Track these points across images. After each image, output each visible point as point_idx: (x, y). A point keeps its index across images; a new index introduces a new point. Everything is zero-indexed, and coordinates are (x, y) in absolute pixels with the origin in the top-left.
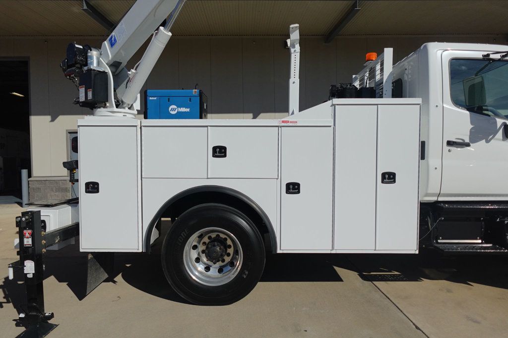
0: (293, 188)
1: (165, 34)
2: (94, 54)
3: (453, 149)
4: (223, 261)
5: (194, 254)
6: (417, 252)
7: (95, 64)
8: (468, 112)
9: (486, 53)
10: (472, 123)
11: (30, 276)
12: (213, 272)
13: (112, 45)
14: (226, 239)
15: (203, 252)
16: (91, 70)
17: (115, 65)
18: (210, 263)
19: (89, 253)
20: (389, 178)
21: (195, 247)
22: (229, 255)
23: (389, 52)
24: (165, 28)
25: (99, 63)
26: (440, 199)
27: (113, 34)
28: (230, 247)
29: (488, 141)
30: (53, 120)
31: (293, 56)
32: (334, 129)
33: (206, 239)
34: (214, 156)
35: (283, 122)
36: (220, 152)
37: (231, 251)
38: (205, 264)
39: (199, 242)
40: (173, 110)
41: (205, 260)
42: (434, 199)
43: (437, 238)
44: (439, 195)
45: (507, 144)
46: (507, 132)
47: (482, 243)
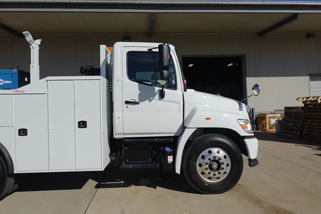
0: (23, 132)
3: (129, 106)
6: (103, 170)
8: (137, 83)
9: (149, 48)
10: (139, 90)
20: (83, 124)
29: (150, 101)
32: (48, 95)
35: (16, 91)
40: (1, 82)
43: (126, 161)
44: (124, 134)
45: (161, 102)
46: (162, 95)
47: (152, 162)
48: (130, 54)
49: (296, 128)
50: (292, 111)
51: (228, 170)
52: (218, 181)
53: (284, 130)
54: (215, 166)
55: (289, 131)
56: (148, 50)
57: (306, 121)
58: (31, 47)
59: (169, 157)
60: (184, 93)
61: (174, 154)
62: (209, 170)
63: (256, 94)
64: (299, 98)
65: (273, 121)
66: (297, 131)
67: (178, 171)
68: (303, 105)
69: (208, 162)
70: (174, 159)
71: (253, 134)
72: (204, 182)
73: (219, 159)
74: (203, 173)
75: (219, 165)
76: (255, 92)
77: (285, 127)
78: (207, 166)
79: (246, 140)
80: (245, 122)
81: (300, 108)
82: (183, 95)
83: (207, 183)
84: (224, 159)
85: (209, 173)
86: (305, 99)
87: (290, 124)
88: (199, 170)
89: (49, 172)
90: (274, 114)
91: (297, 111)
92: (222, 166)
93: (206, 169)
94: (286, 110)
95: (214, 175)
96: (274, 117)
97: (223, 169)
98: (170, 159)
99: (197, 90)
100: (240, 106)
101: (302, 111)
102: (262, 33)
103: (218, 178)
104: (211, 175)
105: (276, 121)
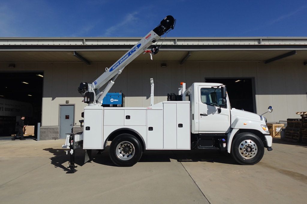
0: (151, 129)
1: (113, 82)
2: (90, 86)
3: (202, 116)
4: (129, 153)
5: (119, 151)
6: (190, 149)
7: (90, 90)
8: (206, 105)
9: (212, 86)
10: (208, 108)
11: (72, 154)
12: (126, 157)
13: (95, 84)
14: (130, 146)
15: (122, 150)
16: (89, 92)
17: (95, 90)
18: (125, 154)
19: (85, 149)
20: (181, 125)
21: (120, 149)
22: (131, 151)
23: (184, 85)
24: (113, 81)
25: (91, 89)
26: (200, 133)
27: (96, 81)
28: (131, 148)
29: (213, 114)
30: (53, 99)
31: (152, 87)
32: (163, 110)
33: (123, 146)
34: (126, 119)
35: (148, 108)
36: (128, 117)
37: (131, 150)
38: (122, 154)
39: (121, 147)
40: (112, 100)
41: (123, 153)
42: (197, 133)
43: (199, 146)
44: (199, 131)
45: (219, 115)
46: (219, 111)
47: (214, 147)
48: (202, 89)
49: (296, 134)
50: (293, 122)
51: (256, 152)
52: (251, 158)
53: (287, 136)
54: (249, 149)
55: (291, 137)
56: (212, 87)
57: (304, 129)
58: (151, 85)
59: (224, 144)
60: (231, 110)
61: (227, 142)
62: (246, 152)
63: (270, 111)
64: (298, 113)
65: (278, 130)
66: (297, 136)
67: (229, 151)
68: (301, 118)
69: (246, 147)
70: (227, 145)
71: (269, 133)
72: (243, 158)
73: (251, 146)
74: (242, 153)
75: (251, 149)
76: (270, 110)
77: (288, 134)
78: (245, 149)
79: (266, 137)
80: (265, 127)
81: (299, 120)
82: (230, 111)
83: (245, 159)
84: (254, 146)
85: (246, 153)
86: (303, 113)
87: (292, 132)
88: (240, 152)
89: (164, 149)
90: (278, 124)
91: (297, 122)
92: (253, 150)
93: (244, 151)
94: (289, 121)
95: (249, 154)
96: (278, 127)
97: (253, 151)
98: (224, 145)
99: (236, 108)
100: (261, 118)
101: (301, 122)
102: (268, 61)
103: (251, 156)
104: (247, 154)
105: (281, 129)
